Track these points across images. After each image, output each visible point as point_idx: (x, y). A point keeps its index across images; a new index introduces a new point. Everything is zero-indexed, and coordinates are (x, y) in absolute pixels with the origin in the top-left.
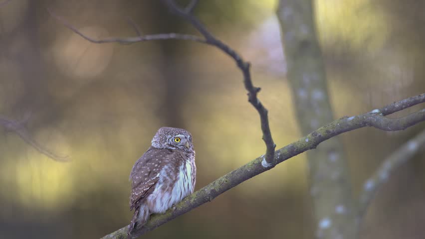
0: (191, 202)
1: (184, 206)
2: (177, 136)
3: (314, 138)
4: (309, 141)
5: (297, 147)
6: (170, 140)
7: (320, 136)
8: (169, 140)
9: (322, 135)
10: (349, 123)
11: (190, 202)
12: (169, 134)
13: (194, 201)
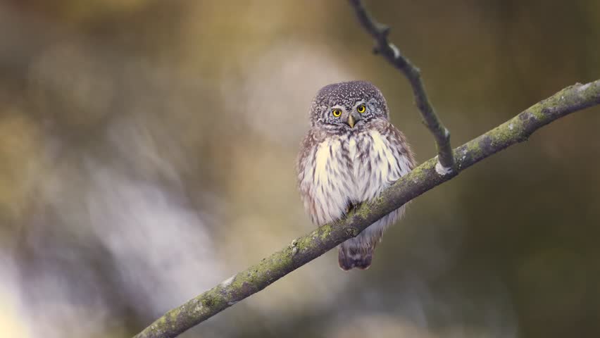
0: (322, 239)
1: (311, 245)
2: (334, 107)
3: (522, 122)
4: (514, 128)
5: (495, 139)
6: (326, 114)
7: (532, 119)
8: (323, 115)
9: (536, 118)
10: (581, 95)
11: (320, 238)
12: (323, 103)
13: (328, 236)
